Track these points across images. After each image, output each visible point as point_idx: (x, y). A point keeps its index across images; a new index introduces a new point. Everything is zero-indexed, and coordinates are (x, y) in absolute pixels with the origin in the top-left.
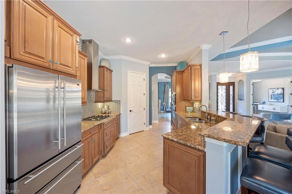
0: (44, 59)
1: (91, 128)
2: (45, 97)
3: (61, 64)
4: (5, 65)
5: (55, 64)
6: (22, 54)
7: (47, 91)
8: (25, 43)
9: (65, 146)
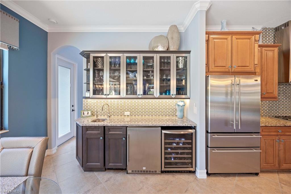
0: (226, 67)
1: (277, 125)
2: (225, 92)
3: (238, 66)
4: (206, 76)
5: (233, 68)
6: (213, 68)
7: (226, 86)
8: (214, 62)
9: (239, 128)
